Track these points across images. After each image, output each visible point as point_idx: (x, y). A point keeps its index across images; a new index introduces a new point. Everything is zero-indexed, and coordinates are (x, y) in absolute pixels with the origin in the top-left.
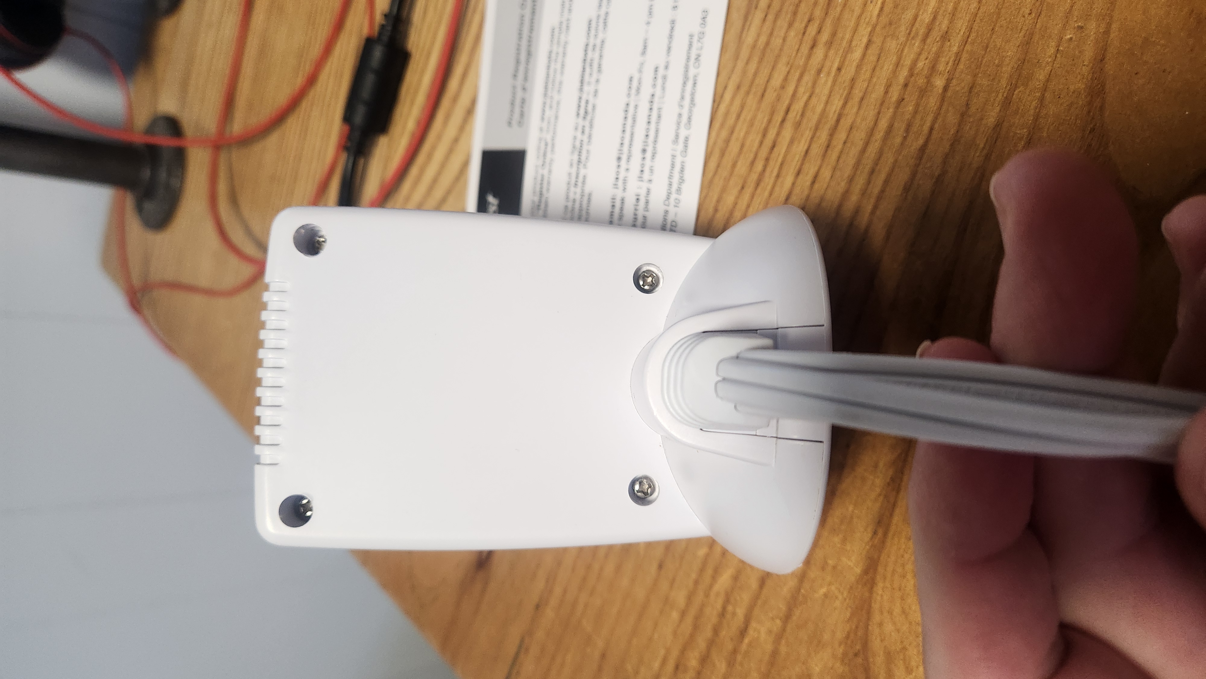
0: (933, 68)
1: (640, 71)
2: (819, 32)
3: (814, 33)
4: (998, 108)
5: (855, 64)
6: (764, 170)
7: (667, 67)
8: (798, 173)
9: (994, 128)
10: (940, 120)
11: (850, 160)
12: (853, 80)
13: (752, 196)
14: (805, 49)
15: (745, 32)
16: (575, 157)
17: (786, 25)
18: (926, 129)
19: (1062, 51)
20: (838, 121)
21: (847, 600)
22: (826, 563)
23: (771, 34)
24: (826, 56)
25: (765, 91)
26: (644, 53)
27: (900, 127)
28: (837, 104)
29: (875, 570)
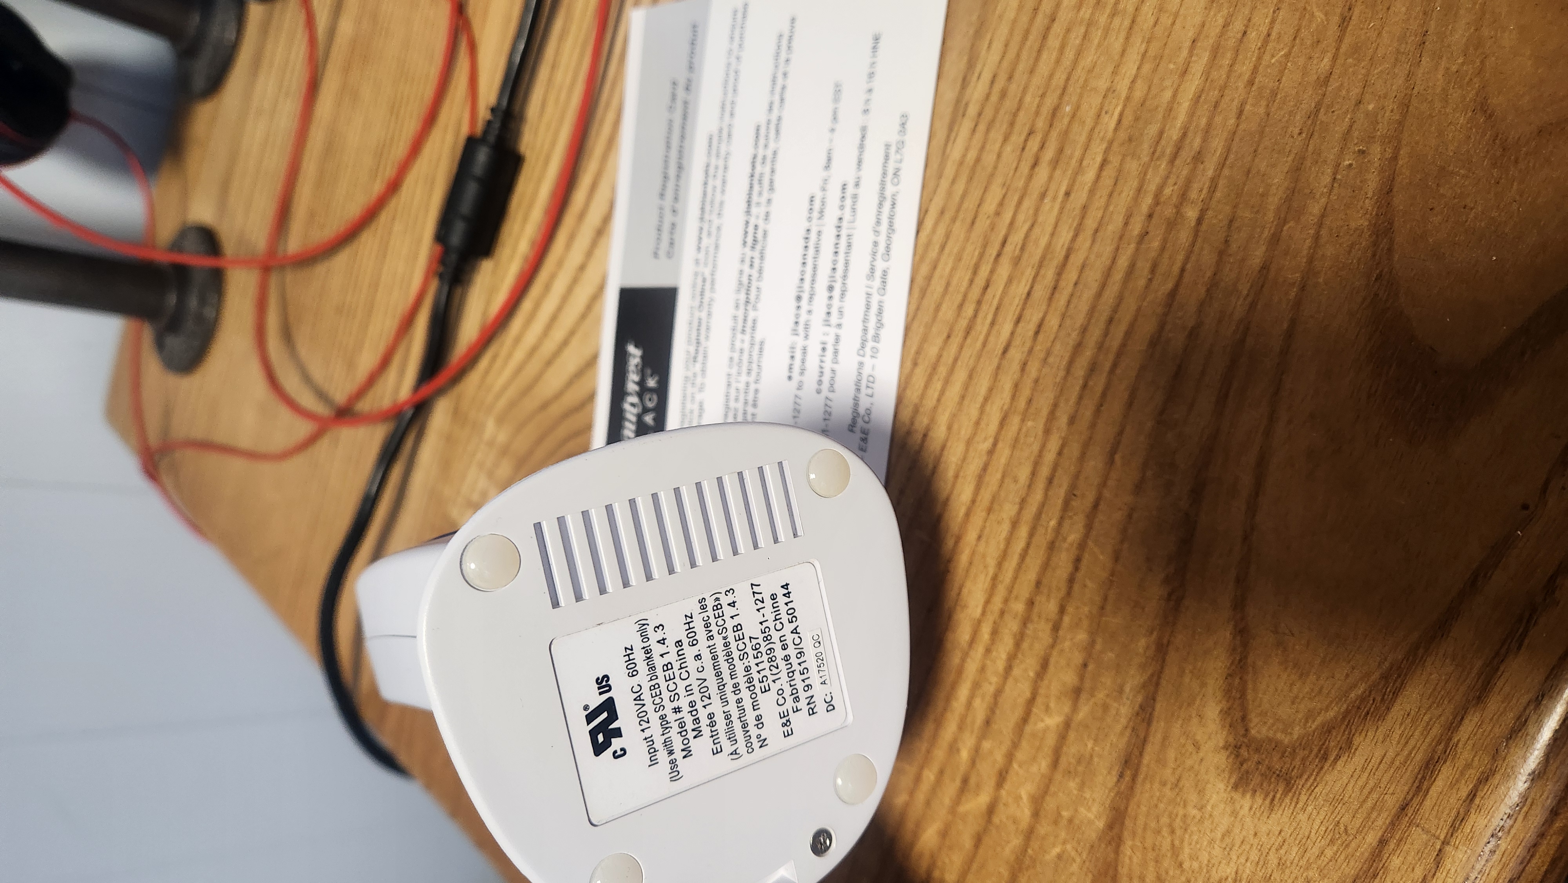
0: (1183, 196)
1: (824, 189)
2: (1042, 147)
3: (1035, 148)
4: (1264, 248)
5: (1087, 188)
6: (975, 316)
7: (857, 185)
8: (1018, 320)
9: (1259, 271)
10: (1193, 258)
11: (1083, 305)
12: (1085, 208)
13: (961, 347)
14: (1025, 168)
15: (950, 144)
16: (742, 297)
17: (1000, 139)
18: (1176, 269)
19: (1340, 180)
20: (1067, 257)
21: (1087, 863)
22: (1059, 814)
23: (983, 148)
24: (1051, 178)
25: (975, 218)
26: (827, 167)
27: (1144, 267)
28: (1065, 236)
29: (1123, 824)
